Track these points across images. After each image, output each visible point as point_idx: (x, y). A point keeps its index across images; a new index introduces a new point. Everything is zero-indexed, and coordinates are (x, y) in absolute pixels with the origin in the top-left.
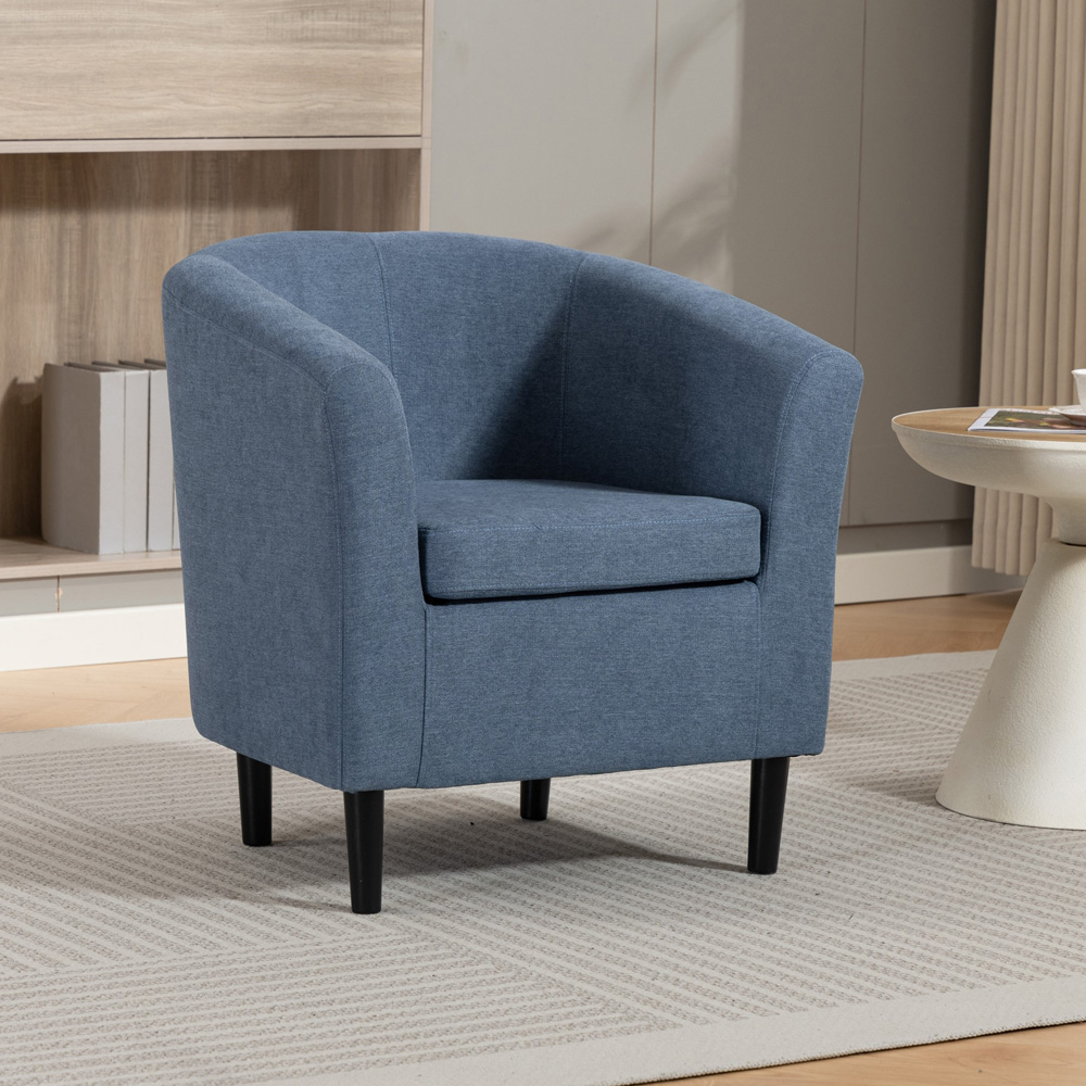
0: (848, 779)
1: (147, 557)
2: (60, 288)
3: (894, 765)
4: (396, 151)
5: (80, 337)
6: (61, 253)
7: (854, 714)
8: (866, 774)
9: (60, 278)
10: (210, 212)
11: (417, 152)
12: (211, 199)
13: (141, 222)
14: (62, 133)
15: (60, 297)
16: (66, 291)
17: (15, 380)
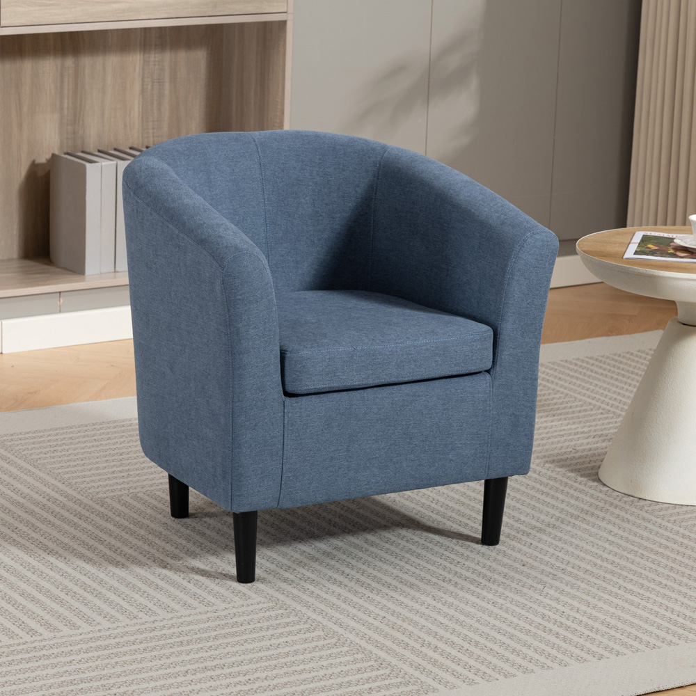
0: (545, 456)
1: (115, 278)
2: (62, 103)
3: (573, 443)
4: (271, 23)
5: (74, 134)
6: (62, 82)
7: (549, 394)
8: (556, 452)
9: (62, 97)
10: (155, 53)
11: (284, 23)
12: (156, 45)
13: (112, 61)
14: (63, 20)
15: (62, 109)
16: (66, 105)
17: (34, 161)
